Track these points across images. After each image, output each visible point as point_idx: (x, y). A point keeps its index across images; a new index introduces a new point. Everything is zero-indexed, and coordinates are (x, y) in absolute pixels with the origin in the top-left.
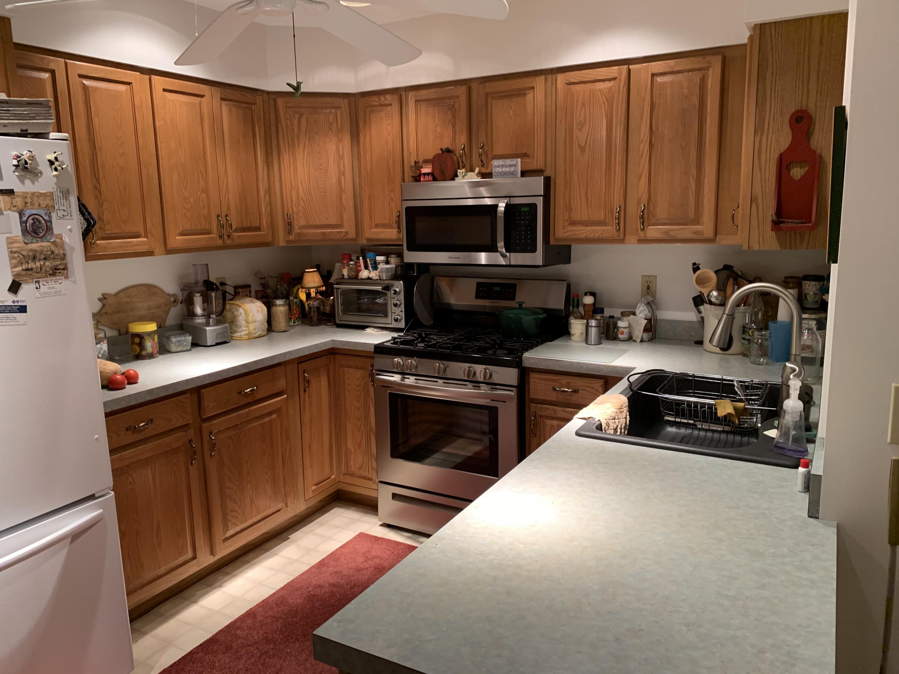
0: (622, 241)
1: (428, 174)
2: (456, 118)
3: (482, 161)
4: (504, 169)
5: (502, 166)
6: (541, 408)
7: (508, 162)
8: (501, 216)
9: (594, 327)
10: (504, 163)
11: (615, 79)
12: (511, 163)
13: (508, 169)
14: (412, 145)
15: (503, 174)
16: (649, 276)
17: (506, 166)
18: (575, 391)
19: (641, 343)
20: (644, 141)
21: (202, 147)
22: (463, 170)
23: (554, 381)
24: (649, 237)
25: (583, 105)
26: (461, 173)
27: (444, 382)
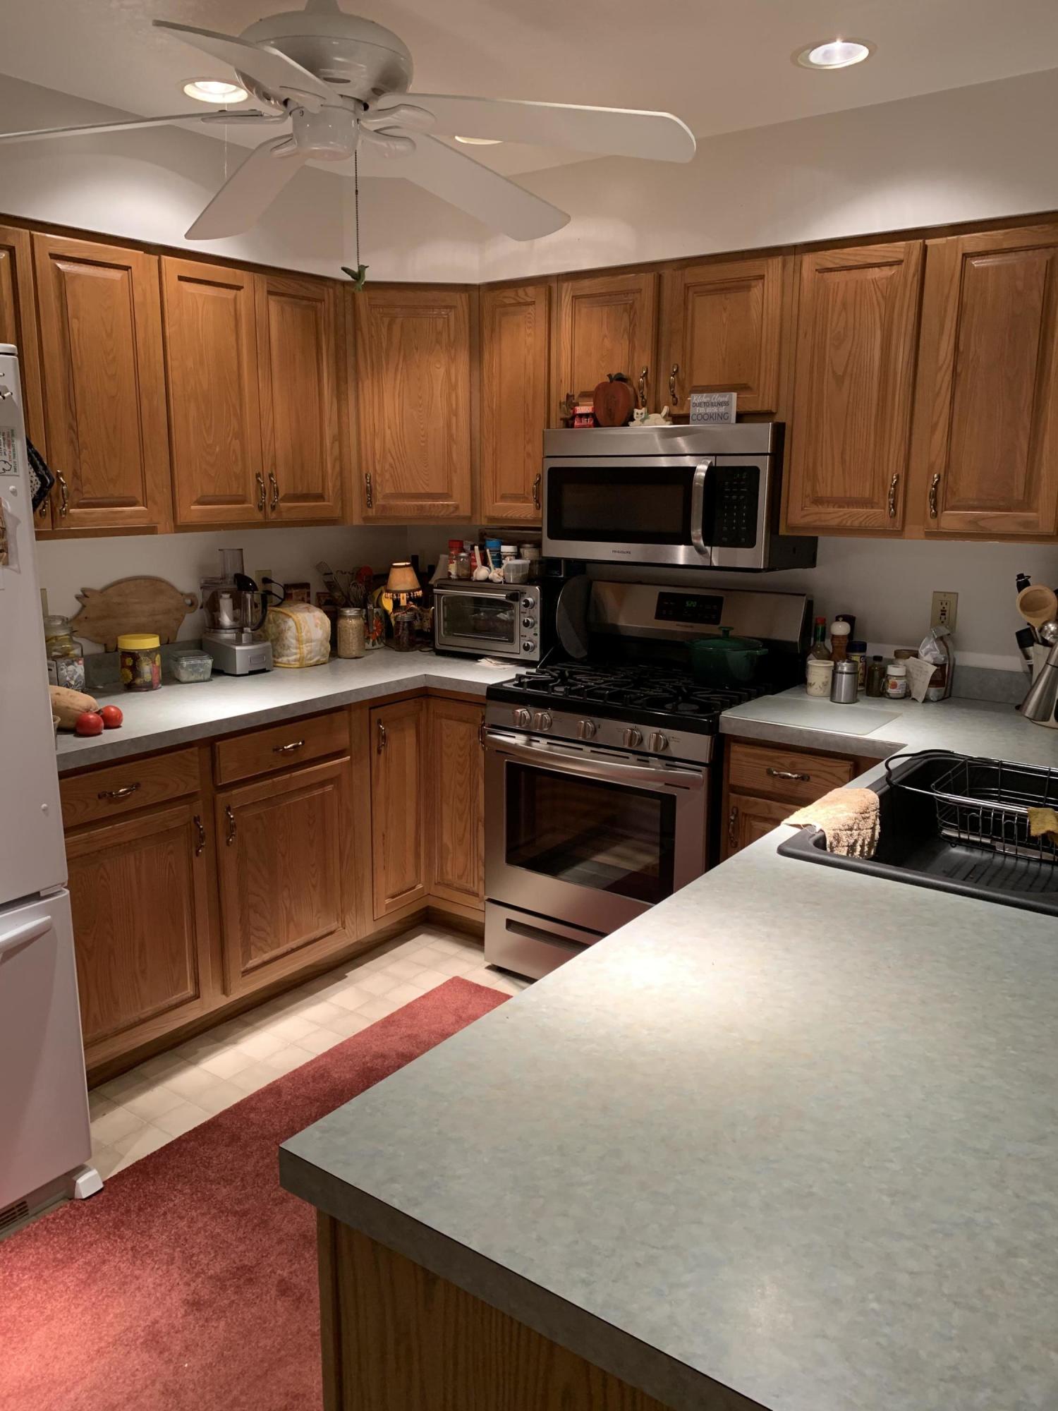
0: (899, 533)
1: (587, 415)
2: (635, 325)
3: (674, 396)
4: (709, 410)
5: (706, 404)
6: (748, 801)
7: (717, 397)
8: (699, 486)
9: (847, 673)
10: (708, 399)
11: (899, 262)
12: (721, 400)
13: (715, 410)
14: (563, 368)
15: (706, 417)
16: (945, 593)
17: (713, 405)
18: (804, 778)
19: (924, 704)
20: (945, 367)
21: (235, 368)
22: (643, 410)
23: (771, 759)
24: (943, 528)
25: (844, 306)
26: (639, 415)
27: (592, 751)
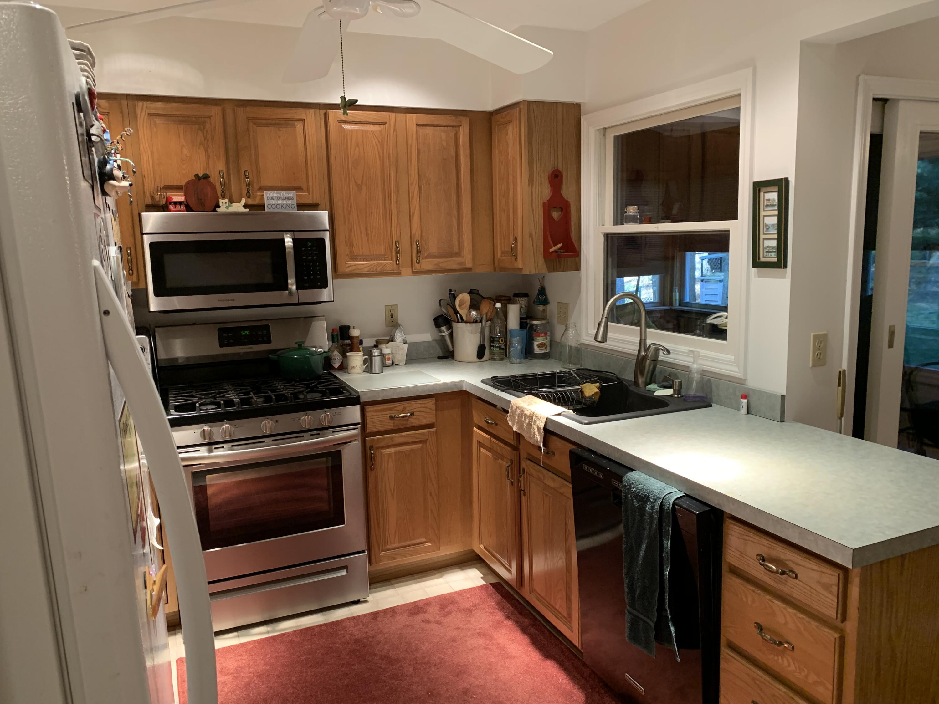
0: (399, 273)
1: (180, 203)
3: (248, 192)
4: (280, 202)
5: (277, 198)
7: (284, 194)
8: (290, 252)
9: (378, 356)
10: (279, 195)
11: (384, 123)
12: (288, 196)
13: (284, 202)
14: (145, 165)
15: (278, 206)
16: (391, 306)
17: (282, 199)
19: (407, 365)
20: (414, 183)
22: (226, 200)
23: (391, 409)
24: (424, 269)
25: (357, 145)
26: (224, 204)
